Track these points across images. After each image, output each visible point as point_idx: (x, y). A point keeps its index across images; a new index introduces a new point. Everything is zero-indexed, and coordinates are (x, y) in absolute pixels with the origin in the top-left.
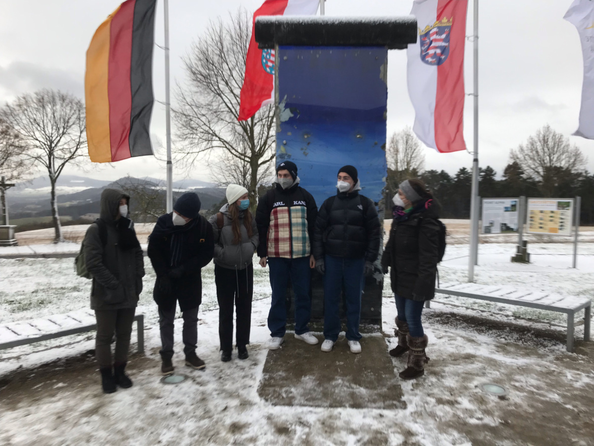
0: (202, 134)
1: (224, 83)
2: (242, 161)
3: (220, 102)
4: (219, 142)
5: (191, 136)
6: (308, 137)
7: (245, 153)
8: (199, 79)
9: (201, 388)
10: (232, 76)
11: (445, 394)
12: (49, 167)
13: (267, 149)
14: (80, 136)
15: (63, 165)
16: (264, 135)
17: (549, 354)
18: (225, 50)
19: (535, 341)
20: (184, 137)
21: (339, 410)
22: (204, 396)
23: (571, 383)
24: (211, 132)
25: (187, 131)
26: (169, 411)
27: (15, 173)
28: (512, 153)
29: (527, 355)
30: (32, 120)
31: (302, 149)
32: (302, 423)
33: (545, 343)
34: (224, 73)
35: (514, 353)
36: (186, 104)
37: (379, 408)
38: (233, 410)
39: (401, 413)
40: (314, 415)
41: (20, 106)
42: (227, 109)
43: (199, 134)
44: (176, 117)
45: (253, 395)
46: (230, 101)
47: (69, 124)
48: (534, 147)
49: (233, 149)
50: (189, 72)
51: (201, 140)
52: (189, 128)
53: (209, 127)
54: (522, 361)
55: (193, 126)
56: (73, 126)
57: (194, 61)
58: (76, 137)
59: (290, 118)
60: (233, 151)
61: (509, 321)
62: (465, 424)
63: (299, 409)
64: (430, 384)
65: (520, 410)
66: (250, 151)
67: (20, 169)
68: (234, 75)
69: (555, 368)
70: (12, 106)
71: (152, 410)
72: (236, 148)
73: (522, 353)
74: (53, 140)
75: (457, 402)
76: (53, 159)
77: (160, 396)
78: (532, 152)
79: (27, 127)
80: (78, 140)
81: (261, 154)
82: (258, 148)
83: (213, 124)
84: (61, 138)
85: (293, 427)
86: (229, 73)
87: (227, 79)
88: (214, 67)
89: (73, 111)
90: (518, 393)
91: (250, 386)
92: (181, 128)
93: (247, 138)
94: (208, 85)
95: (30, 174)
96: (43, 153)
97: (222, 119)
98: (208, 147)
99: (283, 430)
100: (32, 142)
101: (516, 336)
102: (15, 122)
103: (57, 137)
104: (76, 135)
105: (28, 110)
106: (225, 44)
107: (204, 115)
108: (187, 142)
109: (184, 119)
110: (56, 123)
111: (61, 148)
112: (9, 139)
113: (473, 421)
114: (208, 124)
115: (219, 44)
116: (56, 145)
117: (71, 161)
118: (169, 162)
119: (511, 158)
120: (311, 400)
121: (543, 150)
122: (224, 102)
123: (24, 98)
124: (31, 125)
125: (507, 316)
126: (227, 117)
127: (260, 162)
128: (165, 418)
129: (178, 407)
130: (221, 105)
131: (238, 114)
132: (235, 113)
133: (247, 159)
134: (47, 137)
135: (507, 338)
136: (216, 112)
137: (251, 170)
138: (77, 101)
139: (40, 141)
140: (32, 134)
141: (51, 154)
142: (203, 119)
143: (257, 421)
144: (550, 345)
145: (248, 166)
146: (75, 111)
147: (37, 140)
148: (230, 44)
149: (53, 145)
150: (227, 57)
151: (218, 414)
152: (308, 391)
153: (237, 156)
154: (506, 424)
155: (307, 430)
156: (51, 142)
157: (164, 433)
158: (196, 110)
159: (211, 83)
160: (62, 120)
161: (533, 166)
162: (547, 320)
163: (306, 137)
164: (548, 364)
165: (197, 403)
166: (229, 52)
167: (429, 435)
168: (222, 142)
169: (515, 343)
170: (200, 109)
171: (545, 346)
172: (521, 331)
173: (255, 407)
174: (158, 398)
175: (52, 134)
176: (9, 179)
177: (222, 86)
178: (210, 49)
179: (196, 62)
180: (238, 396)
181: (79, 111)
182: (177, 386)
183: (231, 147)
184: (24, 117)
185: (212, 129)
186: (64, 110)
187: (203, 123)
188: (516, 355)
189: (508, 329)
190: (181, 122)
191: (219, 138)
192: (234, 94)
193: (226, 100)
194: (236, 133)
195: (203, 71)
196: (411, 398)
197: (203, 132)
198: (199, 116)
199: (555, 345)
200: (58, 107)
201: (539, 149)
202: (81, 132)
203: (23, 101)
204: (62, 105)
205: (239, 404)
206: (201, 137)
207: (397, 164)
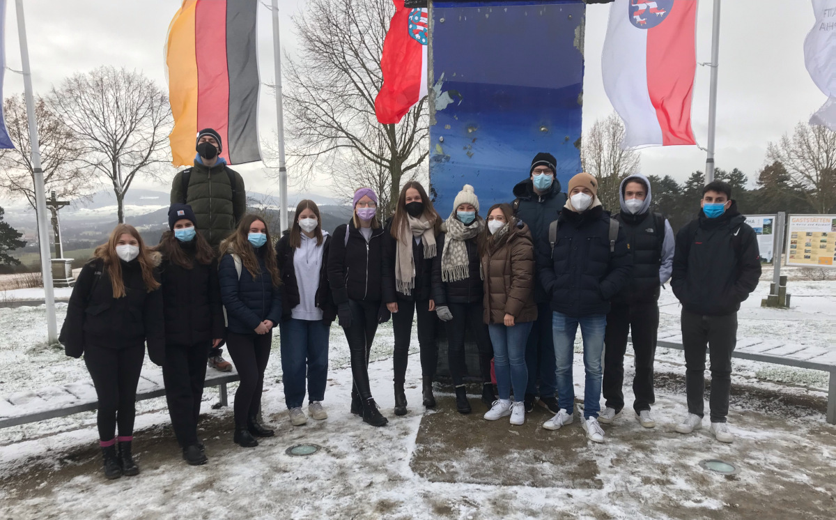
0: (323, 129)
1: (352, 53)
2: (378, 166)
3: (348, 81)
4: (347, 139)
5: (308, 132)
6: (473, 131)
7: (383, 154)
8: (317, 49)
9: (338, 461)
10: (364, 43)
11: (654, 473)
12: (114, 177)
13: (414, 147)
14: (154, 133)
15: (132, 174)
16: (409, 128)
17: (801, 426)
19: (783, 410)
20: (299, 134)
21: (515, 488)
22: (343, 469)
23: (828, 461)
24: (336, 126)
25: (301, 125)
26: (300, 486)
27: (69, 187)
28: (770, 149)
29: (771, 426)
30: (88, 112)
31: (465, 148)
32: (467, 502)
33: (798, 412)
34: (352, 38)
35: (752, 424)
36: (300, 85)
37: (567, 487)
38: (379, 486)
39: (595, 493)
40: (483, 494)
41: (71, 91)
42: (357, 91)
43: (318, 129)
45: (405, 470)
46: (361, 79)
47: (138, 117)
48: (804, 140)
49: (366, 148)
50: (302, 39)
51: (321, 136)
52: (305, 120)
54: (762, 435)
55: (310, 117)
56: (145, 119)
58: (149, 135)
59: (449, 105)
60: (366, 152)
61: (750, 384)
62: (678, 507)
63: (464, 487)
64: (635, 460)
65: (753, 492)
66: (389, 152)
67: (75, 181)
68: (366, 42)
69: (808, 443)
70: (60, 92)
71: (278, 486)
72: (370, 148)
73: (763, 424)
74: (118, 139)
75: (669, 482)
76: (119, 166)
77: (288, 469)
78: (801, 147)
79: (82, 122)
80: (151, 139)
81: (404, 155)
82: (401, 147)
83: (338, 114)
84: (128, 136)
85: (456, 506)
86: (360, 40)
87: (356, 47)
88: (338, 31)
89: (143, 99)
90: (752, 472)
91: (400, 459)
92: (294, 120)
93: (384, 131)
94: (330, 57)
95: (90, 187)
96: (105, 158)
97: (350, 106)
98: (331, 147)
99: (443, 509)
100: (89, 143)
101: (757, 403)
102: (66, 115)
103: (123, 135)
104: (149, 133)
105: (83, 97)
107: (325, 101)
108: (302, 140)
109: (297, 106)
110: (120, 115)
111: (129, 150)
112: (59, 139)
113: (689, 504)
114: (331, 114)
116: (122, 147)
117: (144, 169)
118: (283, 169)
119: (770, 156)
120: (478, 476)
121: (819, 143)
122: (353, 81)
123: (76, 80)
124: (87, 119)
125: (748, 378)
126: (358, 102)
127: (403, 167)
128: (296, 495)
129: (310, 482)
130: (348, 86)
131: (374, 98)
132: (368, 97)
134: (109, 135)
135: (744, 405)
136: (341, 96)
137: (390, 178)
139: (100, 142)
140: (90, 131)
141: (115, 159)
142: (324, 106)
143: (411, 499)
144: (804, 414)
145: (387, 172)
146: (146, 97)
147: (96, 139)
149: (118, 147)
150: (356, 15)
151: (361, 490)
152: (474, 466)
153: (372, 160)
154: (732, 508)
155: (474, 510)
156: (116, 143)
157: (296, 510)
158: (314, 93)
159: (334, 54)
160: (129, 112)
161: (802, 168)
162: (804, 383)
163: (470, 131)
164: (799, 438)
165: (334, 477)
168: (351, 139)
169: (755, 412)
170: (319, 92)
171: (797, 416)
172: (766, 396)
173: (407, 484)
174: (285, 471)
175: (116, 131)
177: (350, 57)
180: (385, 471)
181: (152, 97)
182: (307, 458)
183: (364, 145)
184: (77, 108)
185: (337, 120)
186: (131, 96)
187: (324, 113)
188: (755, 426)
189: (747, 394)
190: (293, 112)
191: (346, 133)
192: (367, 70)
193: (356, 79)
194: (370, 126)
196: (609, 476)
197: (324, 126)
198: (319, 103)
199: (811, 415)
200: (123, 92)
201: (812, 141)
202: (155, 128)
203: (75, 84)
204: (128, 90)
205: (387, 480)
206: (321, 132)
207: (600, 167)
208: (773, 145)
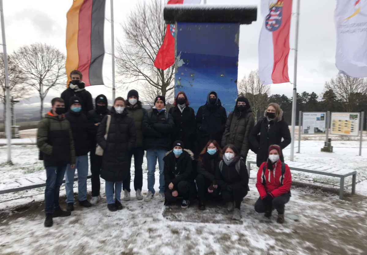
0: (133, 72)
1: (146, 40)
2: (157, 88)
3: (144, 52)
4: (143, 76)
5: (126, 73)
7: (158, 83)
9: (132, 213)
10: (151, 35)
12: (40, 91)
13: (172, 81)
14: (58, 72)
15: (48, 89)
16: (170, 72)
17: (329, 200)
18: (147, 19)
20: (122, 73)
21: (206, 224)
22: (134, 216)
24: (138, 70)
25: (123, 70)
26: (115, 223)
27: (19, 95)
28: (326, 84)
29: (316, 200)
30: (29, 62)
31: (190, 83)
32: (185, 229)
34: (146, 33)
35: (308, 199)
36: (123, 53)
37: (228, 223)
38: (149, 223)
39: (239, 226)
40: (193, 226)
41: (22, 53)
42: (148, 56)
43: (131, 72)
44: (117, 61)
45: (161, 217)
46: (149, 51)
47: (52, 65)
48: (341, 81)
49: (151, 80)
50: (124, 33)
51: (132, 75)
52: (125, 68)
53: (137, 68)
54: (312, 204)
55: (127, 66)
56: (54, 66)
57: (128, 27)
58: (56, 73)
59: (183, 65)
60: (151, 82)
61: (310, 183)
62: (273, 232)
63: (184, 223)
65: (305, 226)
66: (162, 82)
67: (22, 92)
68: (152, 35)
69: (330, 207)
70: (17, 53)
71: (106, 222)
72: (153, 80)
73: (313, 199)
74: (42, 74)
76: (42, 86)
77: (110, 215)
78: (339, 83)
79: (27, 66)
80: (57, 74)
81: (168, 84)
82: (166, 80)
83: (140, 66)
84: (47, 73)
85: (181, 231)
86: (149, 34)
87: (148, 37)
88: (140, 30)
89: (54, 57)
90: (306, 218)
91: (158, 212)
92: (120, 68)
93: (159, 74)
94: (136, 41)
95: (28, 95)
96: (37, 82)
97: (145, 63)
98: (136, 79)
99: (175, 232)
100: (30, 76)
101: (312, 191)
102: (19, 63)
103: (45, 72)
104: (56, 71)
105: (27, 56)
106: (147, 15)
107: (134, 60)
108: (124, 76)
109: (122, 62)
110: (44, 63)
111: (47, 79)
112: (16, 73)
113: (278, 231)
114: (136, 65)
115: (143, 15)
116: (44, 78)
117: (53, 87)
118: (114, 89)
119: (326, 87)
120: (191, 219)
121: (347, 82)
123: (24, 48)
124: (29, 65)
125: (309, 181)
126: (148, 61)
127: (167, 88)
128: (113, 226)
129: (120, 221)
130: (144, 54)
131: (155, 59)
132: (153, 59)
133: (160, 87)
134: (38, 72)
135: (306, 192)
136: (141, 58)
137: (162, 93)
138: (56, 50)
139: (34, 75)
140: (30, 70)
141: (41, 83)
142: (133, 62)
143: (162, 228)
144: (330, 196)
145: (160, 91)
146: (55, 56)
147: (33, 74)
148: (150, 15)
150: (148, 23)
151: (141, 224)
152: (190, 215)
153: (153, 85)
154: (295, 232)
155: (188, 232)
156: (41, 76)
158: (129, 57)
159: (138, 40)
163: (192, 75)
164: (327, 205)
165: (130, 219)
166: (149, 20)
167: (253, 237)
168: (145, 76)
170: (131, 56)
172: (316, 188)
173: (161, 222)
174: (109, 216)
175: (42, 70)
176: (15, 98)
177: (145, 42)
178: (137, 19)
179: (129, 27)
180: (152, 217)
181: (58, 56)
184: (25, 60)
185: (139, 68)
186: (49, 56)
187: (133, 65)
188: (310, 200)
189: (308, 187)
190: (120, 64)
191: (143, 74)
192: (152, 47)
193: (147, 51)
194: (154, 71)
195: (133, 32)
196: (246, 219)
197: (133, 70)
198: (131, 61)
200: (45, 54)
201: (344, 81)
202: (59, 69)
203: (24, 50)
204: (47, 53)
205: (152, 220)
206: (132, 73)
207: (253, 91)
208: (328, 83)
